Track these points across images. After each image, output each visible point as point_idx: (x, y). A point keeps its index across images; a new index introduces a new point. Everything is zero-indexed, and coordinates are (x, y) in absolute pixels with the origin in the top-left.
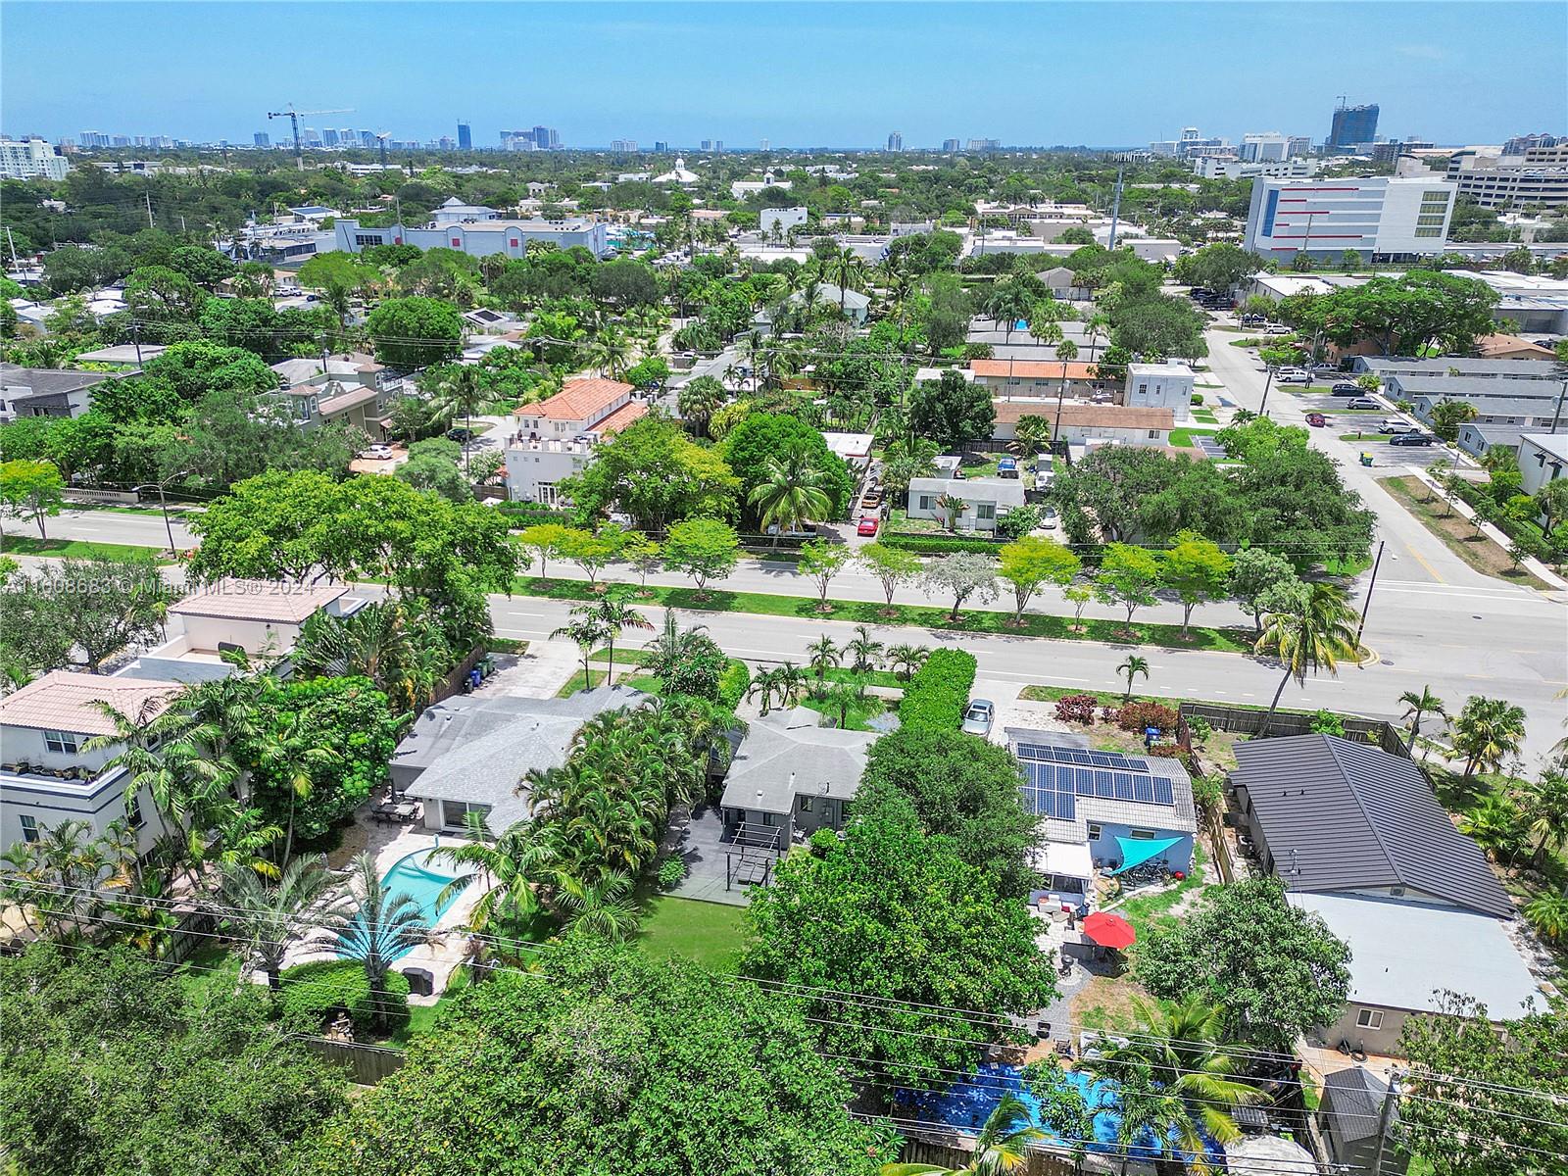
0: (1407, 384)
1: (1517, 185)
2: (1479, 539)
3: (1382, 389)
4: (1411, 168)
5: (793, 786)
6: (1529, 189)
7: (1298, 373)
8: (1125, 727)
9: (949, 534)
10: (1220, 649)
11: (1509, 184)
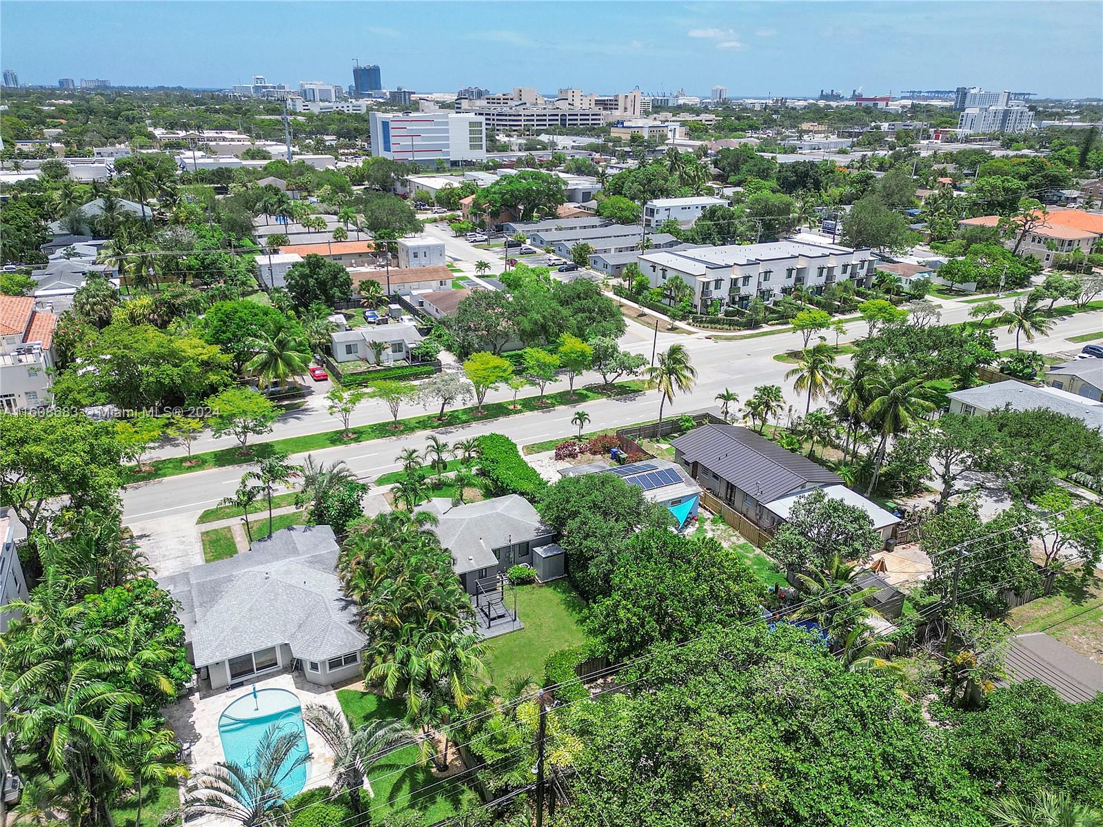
0: (546, 237)
1: (495, 117)
2: (643, 315)
3: (528, 241)
4: (428, 107)
5: (487, 547)
6: (502, 120)
7: (479, 237)
8: (594, 453)
9: (379, 368)
10: (593, 399)
11: (491, 117)
